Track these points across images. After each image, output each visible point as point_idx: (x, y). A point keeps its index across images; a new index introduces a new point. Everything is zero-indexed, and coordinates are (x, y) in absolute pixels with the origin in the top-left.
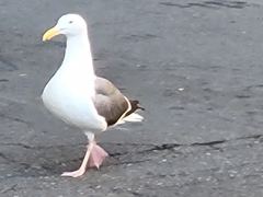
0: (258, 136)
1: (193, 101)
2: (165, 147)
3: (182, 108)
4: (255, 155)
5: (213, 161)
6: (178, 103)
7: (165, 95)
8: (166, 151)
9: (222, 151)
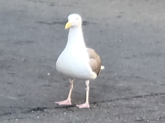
0: (95, 103)
1: (56, 81)
2: (38, 109)
3: (49, 86)
4: (93, 114)
5: (68, 118)
6: (47, 82)
7: (38, 78)
8: (39, 111)
9: (73, 111)
